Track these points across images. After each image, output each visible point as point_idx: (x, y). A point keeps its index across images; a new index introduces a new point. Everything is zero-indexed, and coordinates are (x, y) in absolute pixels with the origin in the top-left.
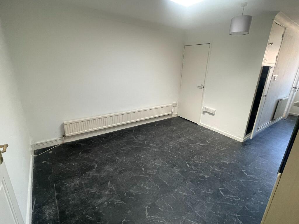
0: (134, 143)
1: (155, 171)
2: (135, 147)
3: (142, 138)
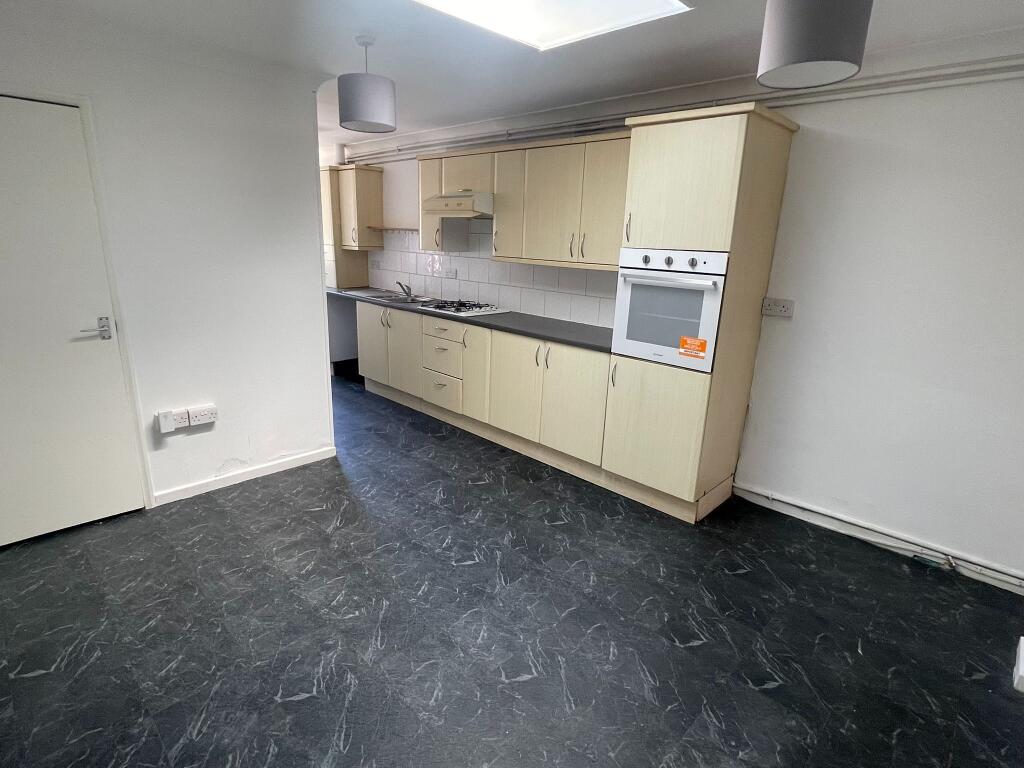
1: (525, 640)
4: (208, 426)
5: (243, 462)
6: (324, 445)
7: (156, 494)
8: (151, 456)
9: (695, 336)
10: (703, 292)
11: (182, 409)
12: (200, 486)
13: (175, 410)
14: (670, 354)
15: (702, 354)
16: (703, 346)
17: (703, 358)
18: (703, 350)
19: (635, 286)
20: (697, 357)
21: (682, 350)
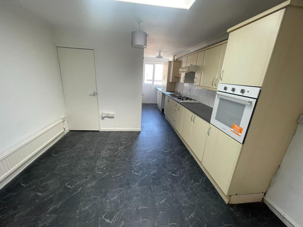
0: (51, 201)
1: (122, 208)
2: (58, 206)
3: (53, 184)
4: (113, 117)
5: (120, 127)
6: (138, 128)
7: (101, 129)
8: (101, 121)
9: (239, 125)
10: (245, 105)
11: (107, 113)
12: (110, 129)
13: (105, 113)
14: (228, 130)
15: (240, 134)
16: (241, 131)
17: (240, 136)
18: (241, 133)
19: (221, 99)
20: (238, 134)
21: (232, 130)
